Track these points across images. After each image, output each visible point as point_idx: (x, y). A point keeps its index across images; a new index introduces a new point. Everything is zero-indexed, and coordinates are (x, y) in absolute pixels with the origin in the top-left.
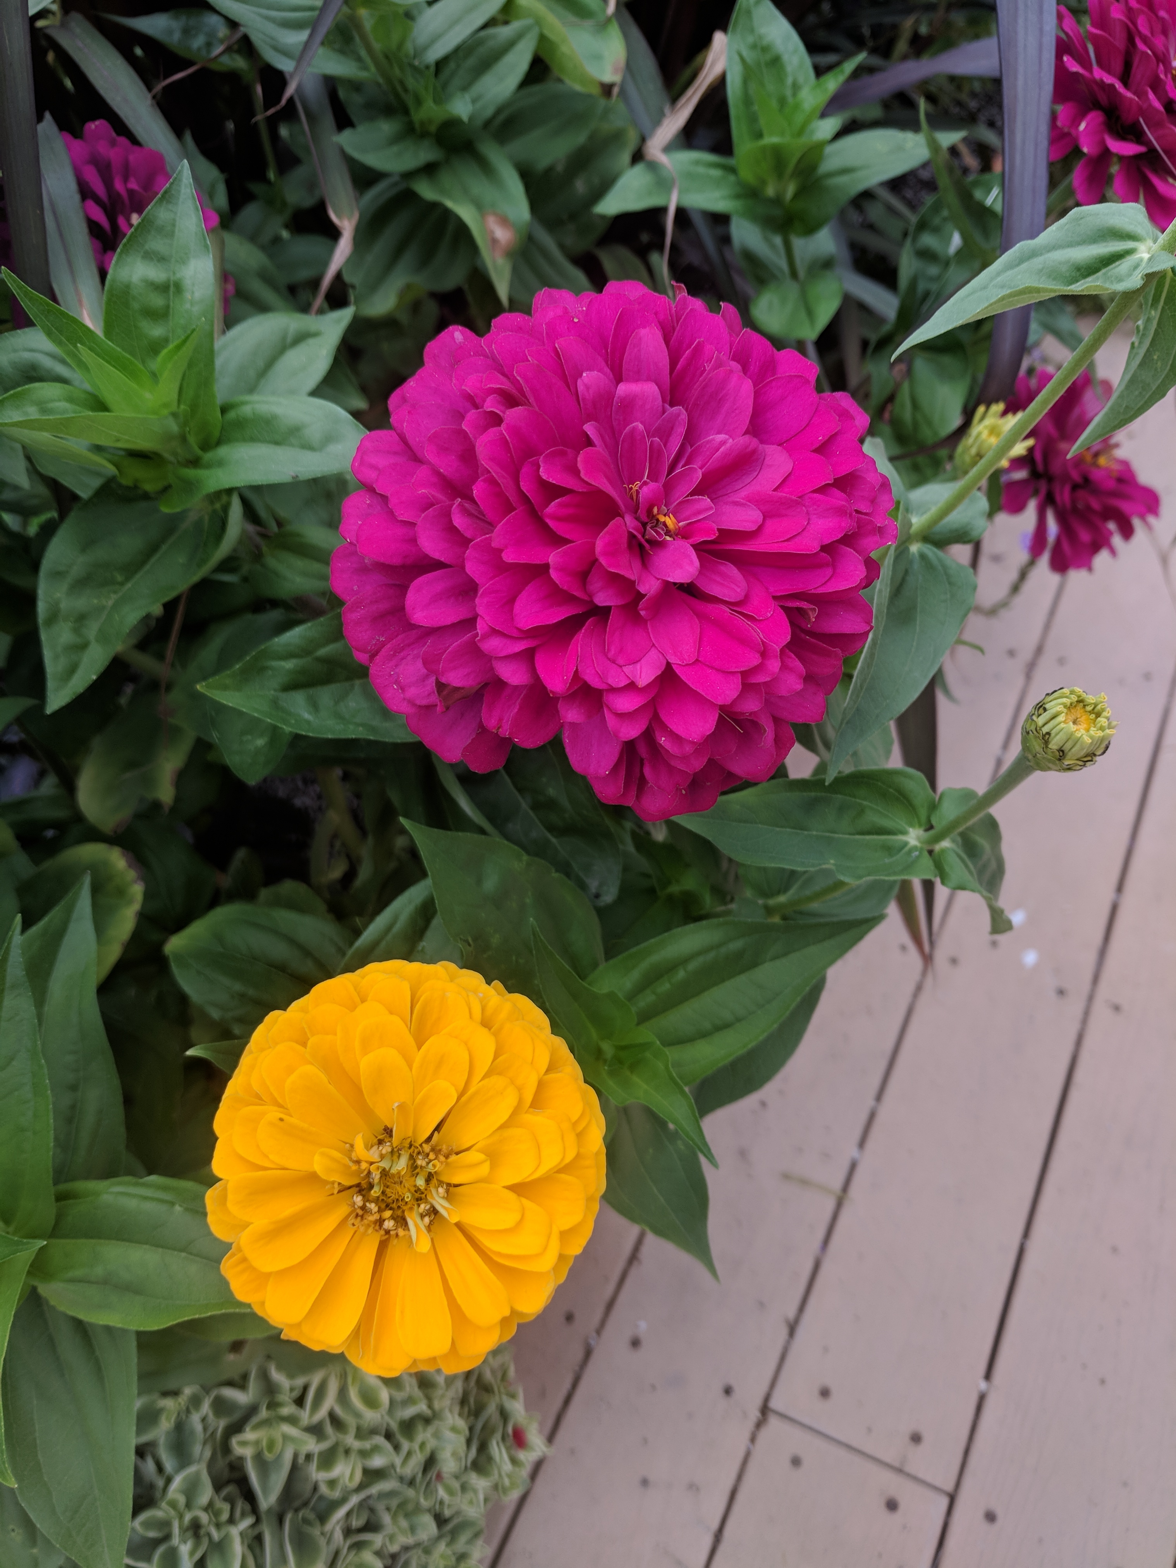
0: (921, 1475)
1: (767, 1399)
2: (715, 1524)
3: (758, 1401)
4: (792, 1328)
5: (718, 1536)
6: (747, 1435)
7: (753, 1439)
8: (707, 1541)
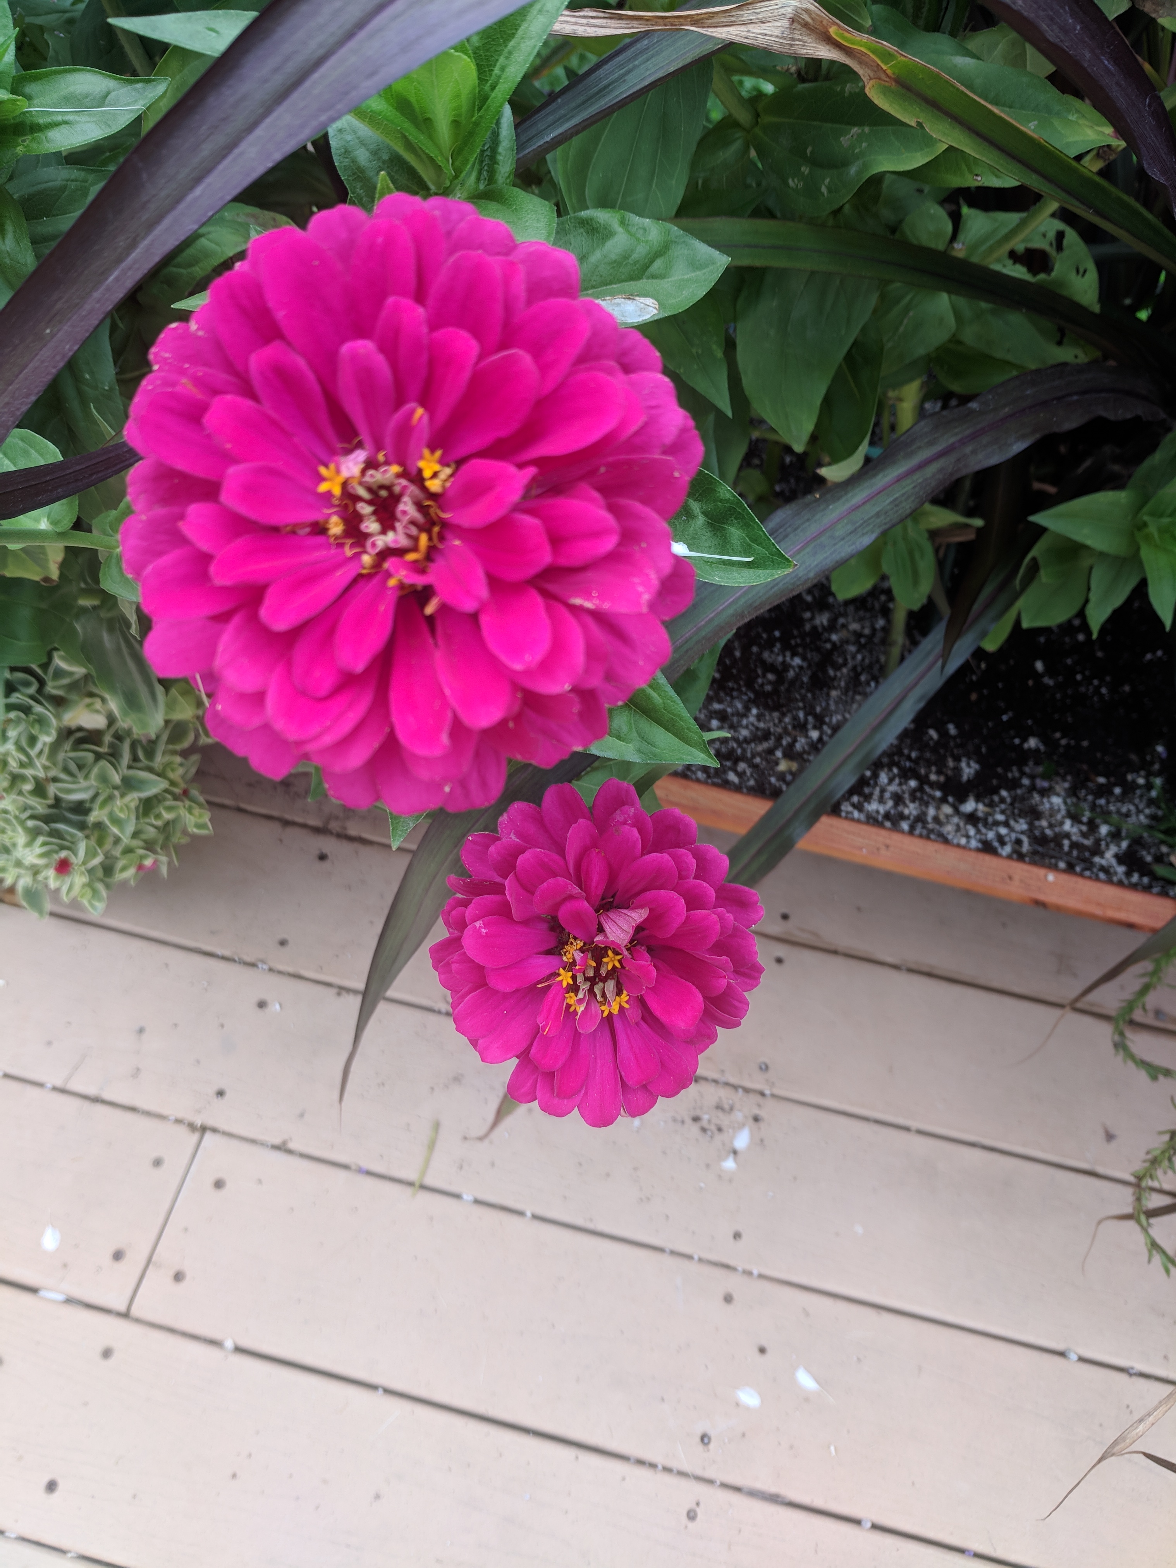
0: (144, 1282)
1: (214, 1130)
2: (106, 1096)
3: (210, 1122)
4: (282, 1148)
5: (96, 1100)
6: (180, 1115)
7: (178, 1121)
8: (92, 1091)
